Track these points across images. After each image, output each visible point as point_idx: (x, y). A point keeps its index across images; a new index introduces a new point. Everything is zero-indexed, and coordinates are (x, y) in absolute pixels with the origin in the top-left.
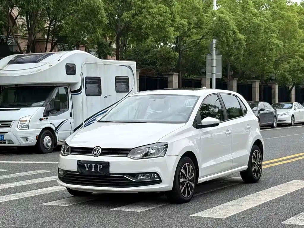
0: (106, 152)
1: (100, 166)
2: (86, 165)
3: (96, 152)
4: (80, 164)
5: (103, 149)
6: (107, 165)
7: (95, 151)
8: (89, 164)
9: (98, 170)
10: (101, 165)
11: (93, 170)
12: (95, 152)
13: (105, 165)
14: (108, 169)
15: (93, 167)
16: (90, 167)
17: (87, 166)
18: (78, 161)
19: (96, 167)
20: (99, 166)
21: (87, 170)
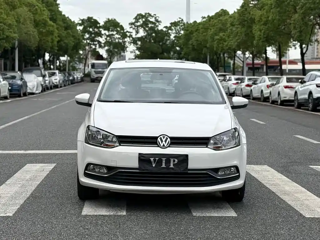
0: (176, 141)
1: (174, 161)
2: (152, 159)
3: (164, 142)
4: (142, 158)
5: (172, 138)
6: (185, 159)
7: (162, 141)
8: (157, 159)
9: (172, 166)
10: (175, 159)
11: (164, 166)
12: (162, 143)
13: (182, 158)
14: (186, 164)
15: (164, 162)
16: (159, 162)
17: (155, 160)
18: (140, 154)
19: (168, 162)
20: (172, 160)
21: (154, 166)
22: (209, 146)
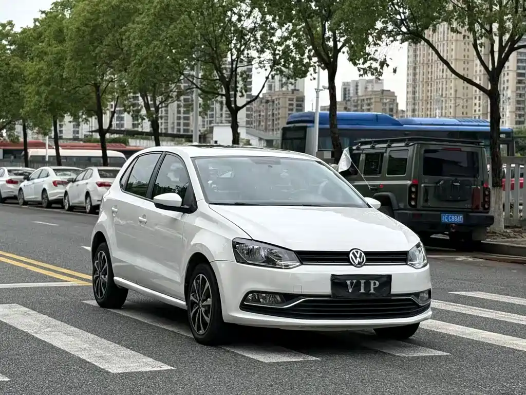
0: (374, 257)
1: (375, 284)
2: (348, 282)
3: (358, 259)
4: (336, 281)
5: (367, 253)
6: (386, 280)
7: (356, 257)
8: (354, 281)
9: (372, 291)
10: (376, 281)
11: (362, 291)
12: (356, 259)
14: (388, 288)
15: (362, 285)
16: (358, 286)
17: (352, 283)
18: (333, 275)
19: (367, 285)
20: (372, 282)
21: (350, 291)
22: (408, 263)
